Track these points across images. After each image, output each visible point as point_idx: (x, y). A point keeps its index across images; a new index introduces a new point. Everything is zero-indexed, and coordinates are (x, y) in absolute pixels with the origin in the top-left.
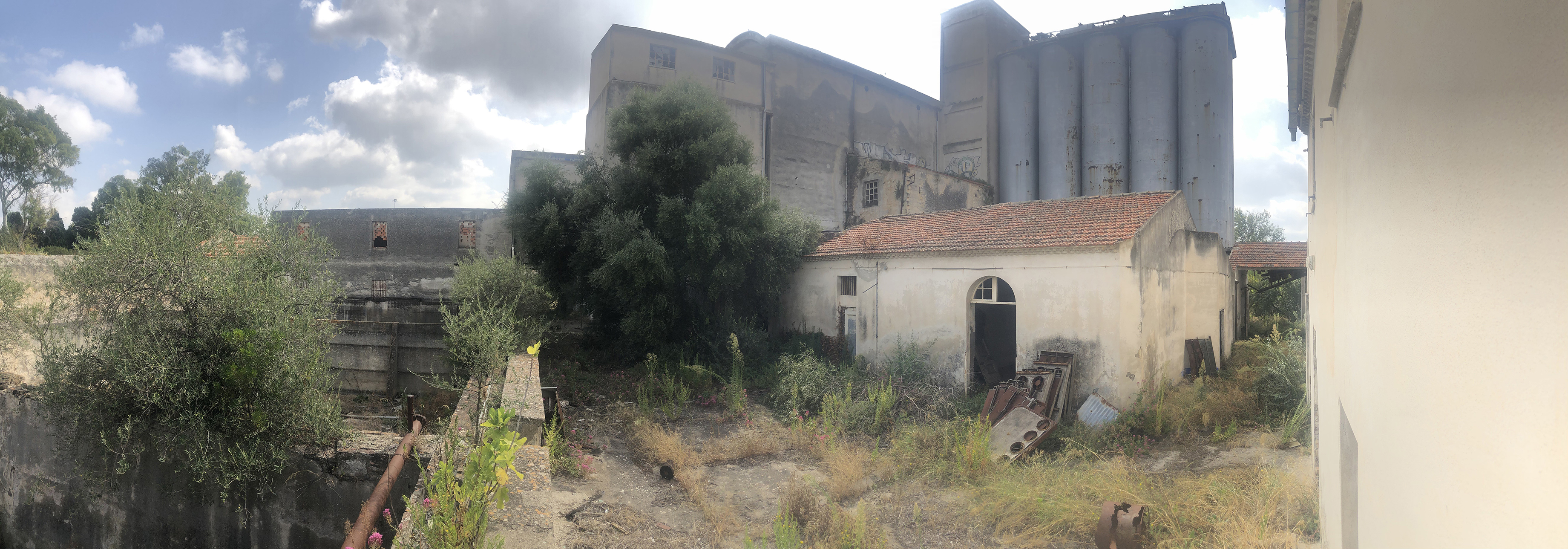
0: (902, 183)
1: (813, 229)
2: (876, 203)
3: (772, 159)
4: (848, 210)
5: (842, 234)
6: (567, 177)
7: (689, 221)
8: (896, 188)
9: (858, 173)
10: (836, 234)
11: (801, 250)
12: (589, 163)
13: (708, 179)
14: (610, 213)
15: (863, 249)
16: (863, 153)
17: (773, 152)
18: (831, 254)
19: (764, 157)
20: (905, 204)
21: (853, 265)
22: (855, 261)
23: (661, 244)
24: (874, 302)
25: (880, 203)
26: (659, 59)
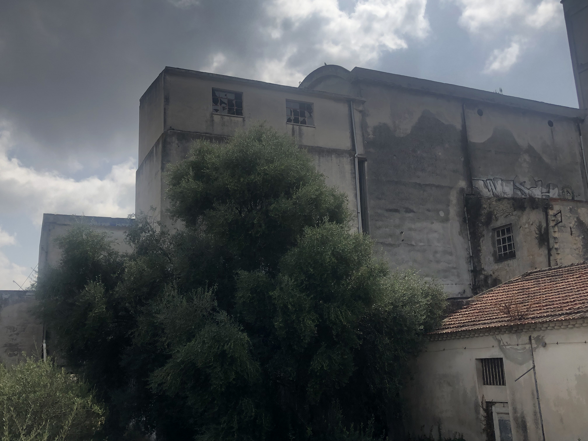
0: (544, 225)
1: (434, 297)
2: (512, 255)
3: (370, 212)
4: (475, 267)
5: (473, 301)
6: (114, 247)
7: (275, 298)
8: (537, 232)
9: (483, 219)
10: (465, 301)
11: (422, 327)
12: (142, 230)
13: (295, 245)
14: (174, 293)
15: (506, 319)
16: (485, 192)
17: (371, 203)
18: (463, 329)
19: (360, 211)
20: (553, 252)
21: (496, 344)
22: (498, 337)
23: (242, 331)
24: (533, 394)
25: (518, 254)
26: (223, 105)
